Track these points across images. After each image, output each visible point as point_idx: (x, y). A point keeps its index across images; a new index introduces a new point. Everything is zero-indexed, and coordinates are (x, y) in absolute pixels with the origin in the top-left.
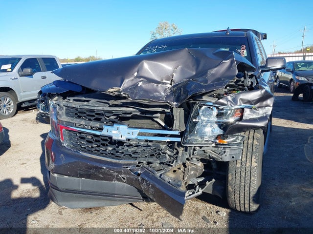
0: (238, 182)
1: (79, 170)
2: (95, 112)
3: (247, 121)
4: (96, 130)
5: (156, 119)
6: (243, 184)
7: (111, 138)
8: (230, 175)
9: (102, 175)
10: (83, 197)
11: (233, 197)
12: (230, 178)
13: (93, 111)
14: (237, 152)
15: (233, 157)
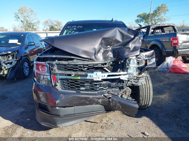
0: (144, 94)
1: (75, 101)
2: (78, 66)
3: (149, 65)
4: (83, 76)
5: (104, 68)
6: (147, 95)
7: (93, 80)
8: (140, 92)
9: (88, 102)
10: (78, 118)
11: (142, 102)
12: (141, 94)
13: (77, 65)
14: (143, 80)
15: (142, 83)
